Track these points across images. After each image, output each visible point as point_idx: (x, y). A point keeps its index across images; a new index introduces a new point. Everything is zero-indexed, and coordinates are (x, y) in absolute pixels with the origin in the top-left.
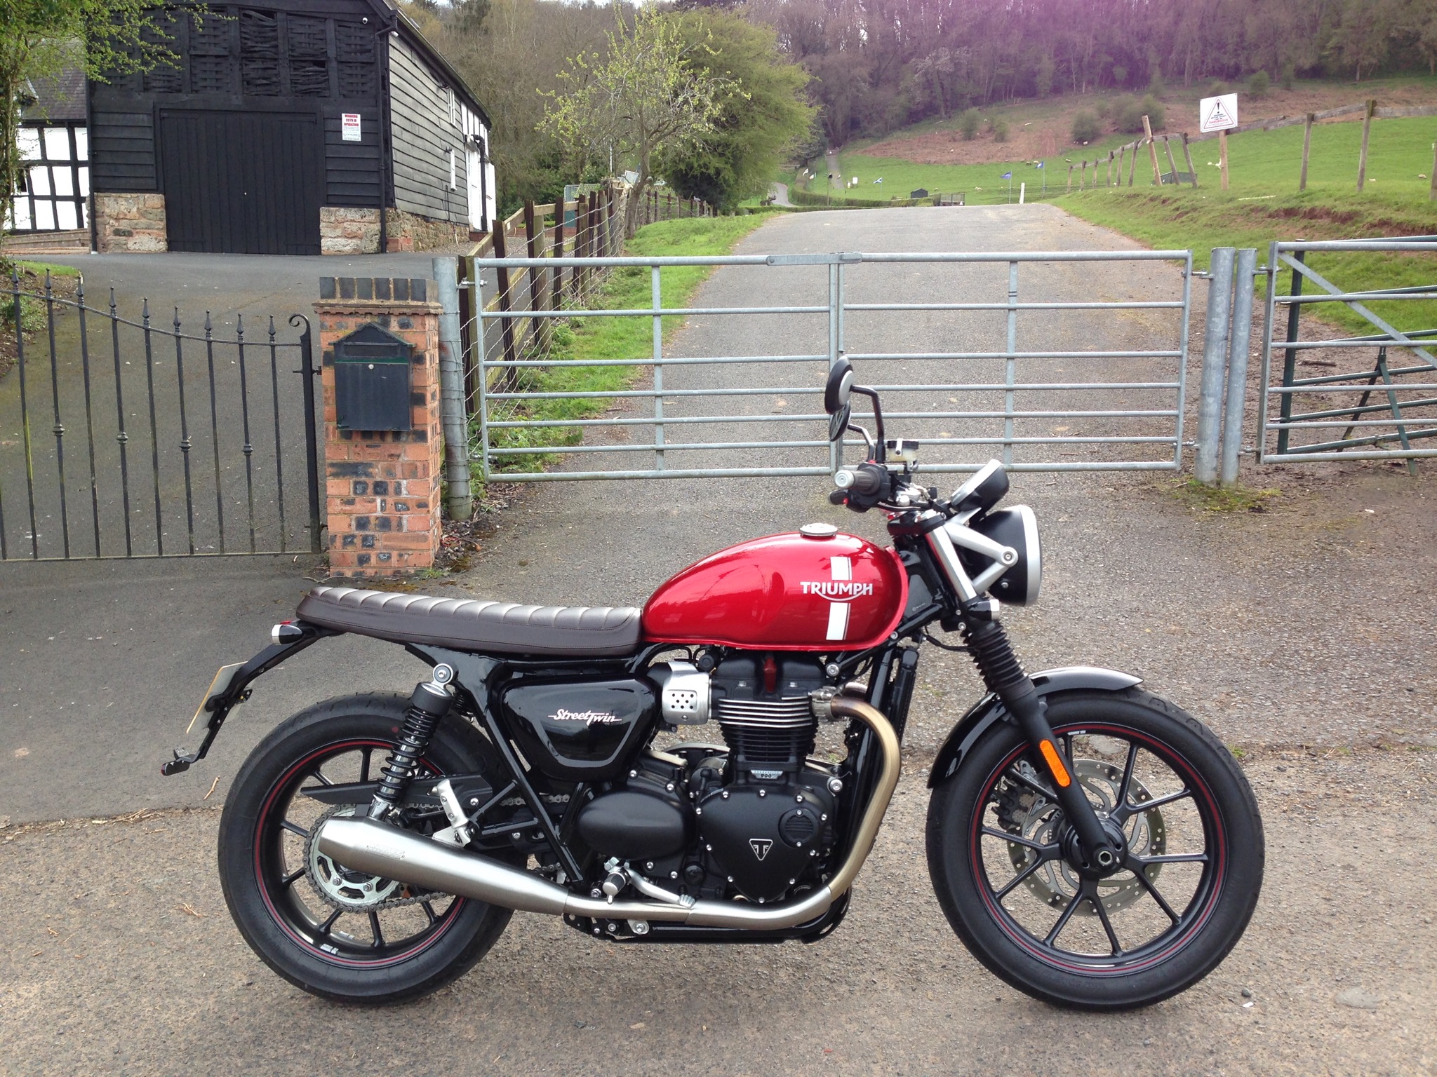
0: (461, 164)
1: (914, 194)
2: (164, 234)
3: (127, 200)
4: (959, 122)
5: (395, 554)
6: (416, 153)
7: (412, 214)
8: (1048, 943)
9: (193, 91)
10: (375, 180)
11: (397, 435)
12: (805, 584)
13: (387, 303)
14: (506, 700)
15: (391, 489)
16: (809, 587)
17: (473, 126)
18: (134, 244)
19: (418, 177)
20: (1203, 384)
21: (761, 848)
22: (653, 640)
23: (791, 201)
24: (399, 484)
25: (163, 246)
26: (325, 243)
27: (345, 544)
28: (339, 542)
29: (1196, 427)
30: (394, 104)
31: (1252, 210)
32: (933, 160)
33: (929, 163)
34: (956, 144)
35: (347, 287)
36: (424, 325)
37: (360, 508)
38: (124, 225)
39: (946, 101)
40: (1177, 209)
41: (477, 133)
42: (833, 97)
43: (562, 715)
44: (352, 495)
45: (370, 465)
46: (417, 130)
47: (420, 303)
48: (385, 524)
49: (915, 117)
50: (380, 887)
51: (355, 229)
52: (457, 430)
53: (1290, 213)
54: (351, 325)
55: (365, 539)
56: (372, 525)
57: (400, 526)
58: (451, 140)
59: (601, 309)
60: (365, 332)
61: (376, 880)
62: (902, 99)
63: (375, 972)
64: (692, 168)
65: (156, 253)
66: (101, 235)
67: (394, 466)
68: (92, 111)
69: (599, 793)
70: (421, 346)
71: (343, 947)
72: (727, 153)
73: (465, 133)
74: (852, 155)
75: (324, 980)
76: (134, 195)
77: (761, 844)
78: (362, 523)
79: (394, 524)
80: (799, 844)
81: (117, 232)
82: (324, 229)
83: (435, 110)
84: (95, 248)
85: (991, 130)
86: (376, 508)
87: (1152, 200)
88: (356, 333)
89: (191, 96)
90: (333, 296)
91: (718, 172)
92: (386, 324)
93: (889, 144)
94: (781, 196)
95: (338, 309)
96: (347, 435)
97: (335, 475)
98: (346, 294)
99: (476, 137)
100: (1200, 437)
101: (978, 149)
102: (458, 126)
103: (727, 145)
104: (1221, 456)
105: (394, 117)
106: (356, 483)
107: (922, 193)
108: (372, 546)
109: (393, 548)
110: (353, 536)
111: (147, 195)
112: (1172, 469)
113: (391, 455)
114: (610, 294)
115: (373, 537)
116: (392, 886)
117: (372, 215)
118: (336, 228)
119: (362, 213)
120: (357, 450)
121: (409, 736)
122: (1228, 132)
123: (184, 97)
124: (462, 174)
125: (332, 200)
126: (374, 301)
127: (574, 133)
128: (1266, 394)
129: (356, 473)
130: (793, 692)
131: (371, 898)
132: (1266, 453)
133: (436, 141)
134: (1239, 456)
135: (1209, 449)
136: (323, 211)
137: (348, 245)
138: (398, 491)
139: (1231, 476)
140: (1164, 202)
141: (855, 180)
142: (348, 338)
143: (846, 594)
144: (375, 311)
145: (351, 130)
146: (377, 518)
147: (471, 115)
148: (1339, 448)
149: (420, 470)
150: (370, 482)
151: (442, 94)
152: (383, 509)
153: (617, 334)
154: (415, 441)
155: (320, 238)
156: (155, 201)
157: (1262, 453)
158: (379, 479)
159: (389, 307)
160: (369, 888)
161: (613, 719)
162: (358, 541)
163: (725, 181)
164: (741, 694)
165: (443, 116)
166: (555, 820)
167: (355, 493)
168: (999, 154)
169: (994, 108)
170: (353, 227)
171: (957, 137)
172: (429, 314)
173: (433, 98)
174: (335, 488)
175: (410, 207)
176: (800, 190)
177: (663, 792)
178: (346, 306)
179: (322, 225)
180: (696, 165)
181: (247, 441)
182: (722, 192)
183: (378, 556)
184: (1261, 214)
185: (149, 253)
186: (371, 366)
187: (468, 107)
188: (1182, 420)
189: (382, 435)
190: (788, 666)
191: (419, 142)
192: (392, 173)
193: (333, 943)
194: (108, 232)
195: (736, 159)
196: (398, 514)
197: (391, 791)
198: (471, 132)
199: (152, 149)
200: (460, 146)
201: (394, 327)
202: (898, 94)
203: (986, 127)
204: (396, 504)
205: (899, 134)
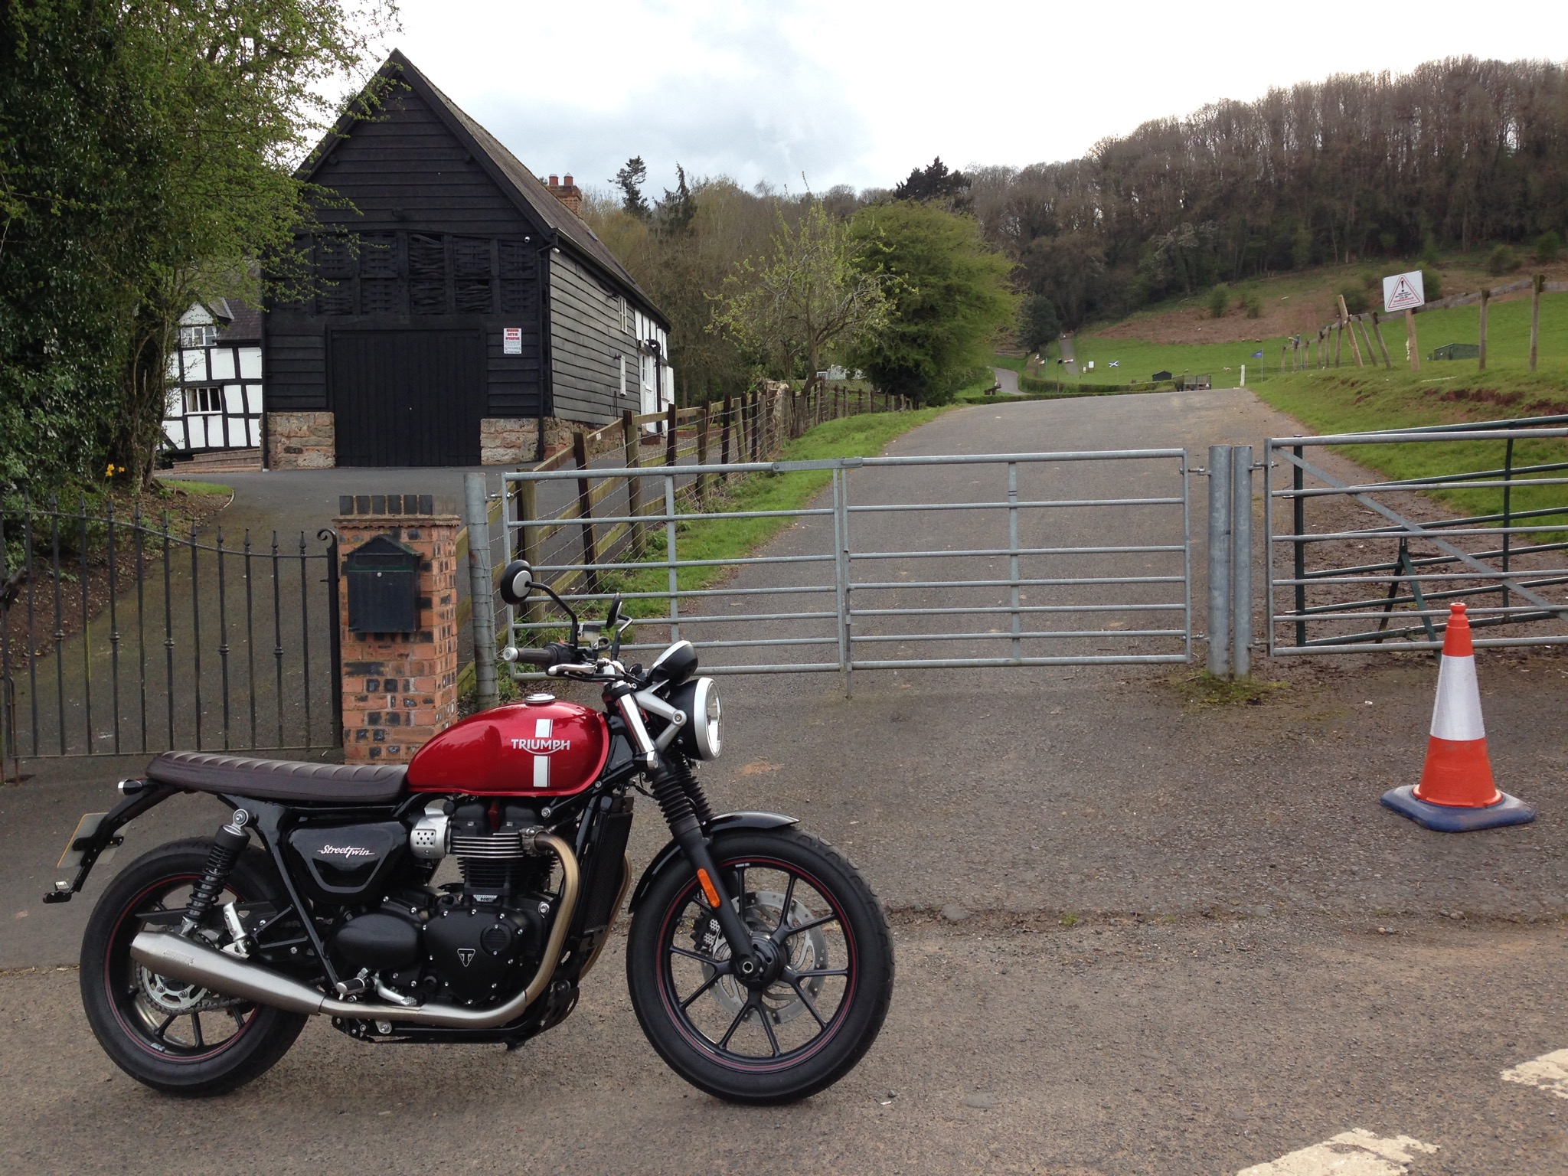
0: (633, 369)
1: (1157, 377)
2: (332, 451)
3: (298, 418)
4: (1206, 299)
5: (403, 747)
6: (580, 362)
7: (574, 422)
8: (721, 1047)
9: (363, 313)
10: (533, 390)
11: (406, 637)
12: (514, 741)
13: (398, 517)
14: (291, 840)
15: (400, 686)
16: (518, 743)
17: (646, 330)
18: (304, 460)
19: (581, 384)
20: (1210, 577)
21: (466, 955)
22: (416, 790)
23: (1021, 389)
24: (408, 682)
25: (331, 461)
26: (485, 454)
27: (358, 738)
28: (353, 736)
29: (1204, 621)
30: (554, 317)
31: (1426, 393)
32: (1178, 340)
33: (1173, 343)
34: (1203, 323)
35: (363, 504)
36: (431, 536)
37: (372, 704)
38: (294, 443)
39: (1191, 277)
40: (1360, 393)
41: (653, 337)
42: (1065, 278)
43: (328, 849)
44: (365, 693)
45: (381, 664)
46: (581, 340)
47: (427, 517)
48: (394, 719)
49: (1156, 296)
50: (192, 995)
51: (513, 439)
52: (485, 631)
53: (1460, 395)
54: (367, 536)
55: (376, 733)
56: (383, 720)
57: (408, 721)
58: (622, 347)
59: (717, 511)
60: (375, 542)
61: (188, 990)
62: (1142, 277)
63: (190, 1066)
64: (890, 360)
65: (324, 469)
66: (272, 453)
67: (403, 665)
68: (267, 334)
69: (356, 914)
70: (429, 555)
71: (169, 1047)
72: (926, 344)
73: (639, 337)
74: (1087, 338)
75: (150, 1071)
76: (305, 414)
77: (466, 953)
78: (374, 718)
79: (403, 718)
80: (495, 953)
81: (288, 450)
82: (484, 440)
83: (604, 319)
84: (266, 466)
85: (1242, 306)
86: (386, 704)
87: (1343, 383)
88: (367, 544)
89: (362, 318)
90: (351, 513)
91: (917, 364)
92: (397, 536)
93: (1129, 325)
94: (1007, 382)
95: (355, 524)
96: (362, 637)
97: (350, 674)
98: (363, 510)
99: (651, 342)
100: (1211, 632)
101: (1231, 327)
102: (632, 333)
103: (927, 337)
104: (1231, 647)
105: (554, 329)
106: (369, 681)
107: (1165, 375)
108: (382, 739)
109: (402, 742)
110: (366, 731)
111: (317, 413)
112: (1184, 663)
113: (401, 655)
114: (738, 496)
115: (383, 731)
116: (203, 991)
117: (530, 425)
118: (496, 437)
119: (521, 423)
120: (370, 650)
121: (213, 869)
122: (1414, 310)
123: (354, 319)
124: (634, 379)
125: (492, 411)
126: (387, 516)
127: (747, 334)
128: (1271, 587)
129: (369, 672)
130: (509, 829)
131: (186, 1003)
132: (1275, 644)
133: (605, 349)
134: (1249, 649)
135: (1219, 641)
136: (484, 424)
137: (507, 455)
138: (406, 688)
139: (1242, 668)
140: (1353, 385)
141: (1091, 365)
142: (360, 549)
143: (546, 749)
144: (387, 525)
145: (513, 343)
146: (388, 713)
147: (646, 321)
148: (1378, 639)
149: (427, 669)
150: (382, 680)
151: (612, 303)
152: (393, 705)
153: (717, 537)
154: (422, 641)
155: (480, 448)
156: (325, 418)
157: (1271, 646)
158: (389, 677)
159: (399, 521)
160: (184, 996)
161: (367, 853)
162: (370, 735)
163: (926, 373)
164: (470, 832)
165: (613, 324)
166: (321, 938)
167: (368, 690)
168: (1253, 331)
169: (1245, 283)
170: (512, 437)
171: (1205, 314)
172: (435, 526)
173: (600, 307)
174: (351, 685)
175: (571, 415)
176: (1030, 376)
177: (407, 914)
178: (361, 521)
179: (483, 435)
180: (893, 358)
181: (279, 644)
182: (923, 384)
183: (388, 749)
184: (1433, 397)
185: (318, 469)
186: (379, 574)
187: (643, 313)
188: (1189, 612)
189: (393, 636)
190: (511, 810)
191: (583, 351)
192: (551, 383)
193: (163, 1043)
194: (279, 450)
195: (939, 353)
196: (406, 710)
197: (197, 913)
198: (647, 337)
199: (323, 369)
200: (633, 352)
201: (404, 538)
202: (1138, 272)
203: (1237, 303)
204: (405, 700)
205: (1140, 313)
